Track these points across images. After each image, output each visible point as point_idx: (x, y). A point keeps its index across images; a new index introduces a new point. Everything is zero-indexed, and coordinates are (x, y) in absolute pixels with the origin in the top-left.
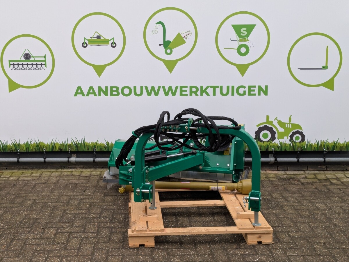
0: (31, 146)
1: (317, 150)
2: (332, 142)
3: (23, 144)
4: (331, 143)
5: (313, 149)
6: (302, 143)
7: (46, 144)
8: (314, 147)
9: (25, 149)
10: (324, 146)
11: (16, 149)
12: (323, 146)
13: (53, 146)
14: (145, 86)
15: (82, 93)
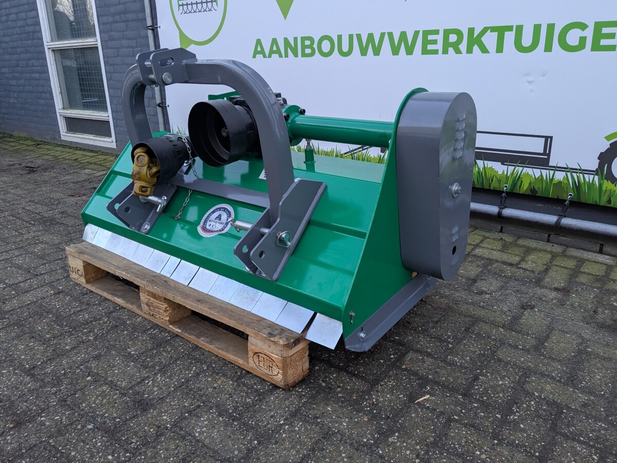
14: (356, 34)
15: (262, 52)
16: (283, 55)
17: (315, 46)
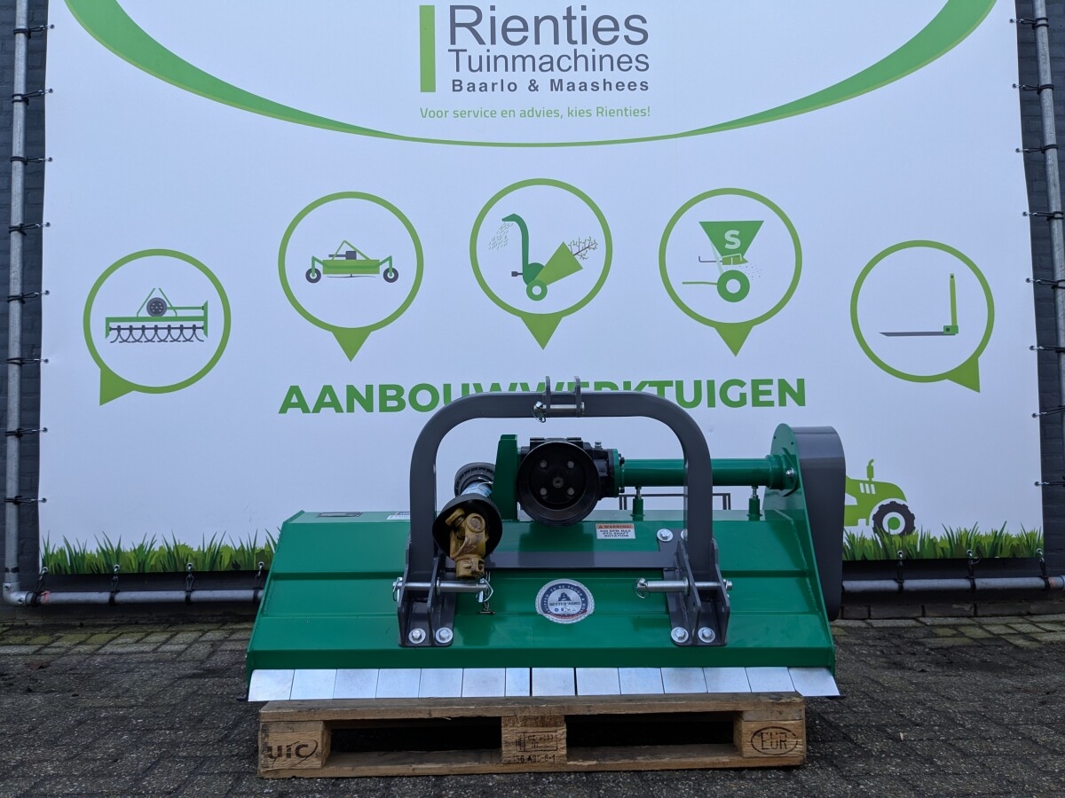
0: (152, 557)
1: (949, 557)
2: (989, 532)
3: (129, 550)
4: (986, 535)
5: (939, 554)
6: (908, 538)
7: (195, 549)
8: (942, 549)
9: (134, 565)
10: (969, 545)
11: (110, 566)
12: (964, 545)
13: (215, 555)
14: (474, 385)
15: (302, 405)
16: (344, 408)
17: (405, 397)
